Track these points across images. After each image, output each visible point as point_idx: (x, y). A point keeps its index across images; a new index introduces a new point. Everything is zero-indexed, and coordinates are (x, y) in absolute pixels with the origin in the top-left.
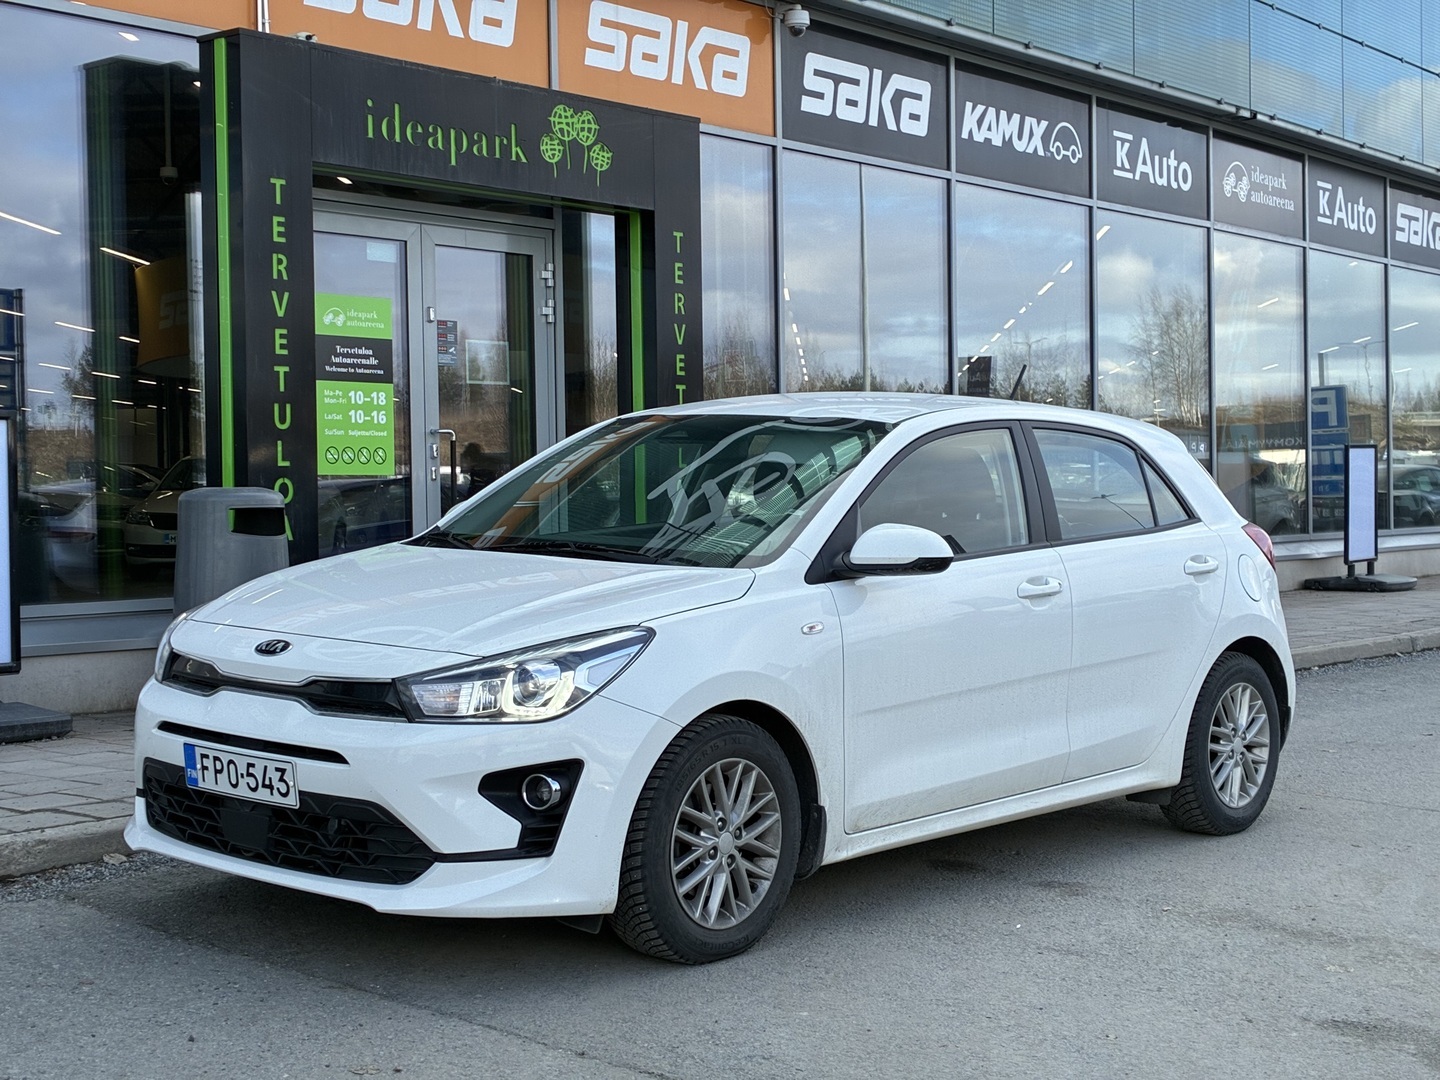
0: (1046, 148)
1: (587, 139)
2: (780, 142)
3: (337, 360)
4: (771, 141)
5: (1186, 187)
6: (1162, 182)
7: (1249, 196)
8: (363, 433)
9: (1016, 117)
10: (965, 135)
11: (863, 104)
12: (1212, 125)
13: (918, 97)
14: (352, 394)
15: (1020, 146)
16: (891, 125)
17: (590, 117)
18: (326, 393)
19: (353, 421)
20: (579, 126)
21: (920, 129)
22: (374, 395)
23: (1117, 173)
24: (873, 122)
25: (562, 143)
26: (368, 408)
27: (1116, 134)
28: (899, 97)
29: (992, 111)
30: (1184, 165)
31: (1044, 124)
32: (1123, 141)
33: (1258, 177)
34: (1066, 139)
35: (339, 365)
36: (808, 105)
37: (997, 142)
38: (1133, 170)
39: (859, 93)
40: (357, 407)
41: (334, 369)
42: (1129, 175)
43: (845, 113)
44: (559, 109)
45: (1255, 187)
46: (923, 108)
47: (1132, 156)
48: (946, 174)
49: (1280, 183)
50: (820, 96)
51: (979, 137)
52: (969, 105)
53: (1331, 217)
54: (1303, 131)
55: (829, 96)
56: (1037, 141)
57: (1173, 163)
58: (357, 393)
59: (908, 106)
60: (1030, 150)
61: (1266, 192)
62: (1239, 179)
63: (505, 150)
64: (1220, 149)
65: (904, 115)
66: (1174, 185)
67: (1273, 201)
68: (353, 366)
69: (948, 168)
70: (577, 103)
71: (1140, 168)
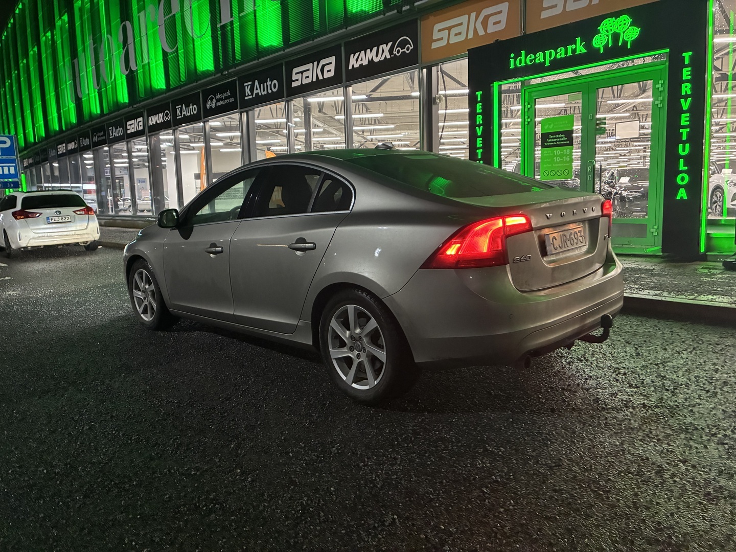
3: (550, 140)
8: (559, 165)
14: (555, 151)
18: (544, 152)
19: (555, 161)
22: (565, 151)
26: (561, 156)
35: (549, 142)
40: (557, 156)
41: (548, 144)
58: (557, 151)
68: (556, 142)
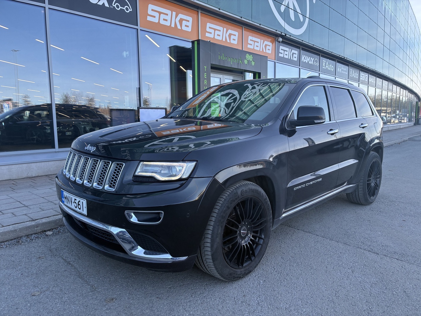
0: (314, 63)
1: (251, 60)
2: (276, 61)
4: (274, 61)
5: (333, 70)
6: (329, 69)
7: (341, 72)
9: (310, 58)
10: (302, 61)
11: (288, 55)
12: (337, 60)
13: (296, 54)
15: (310, 63)
16: (292, 59)
17: (252, 56)
20: (250, 57)
21: (296, 59)
23: (323, 67)
24: (289, 58)
25: (247, 61)
27: (323, 61)
28: (293, 53)
29: (306, 56)
30: (333, 66)
31: (313, 59)
32: (324, 62)
33: (342, 68)
34: (316, 62)
36: (280, 55)
37: (307, 62)
38: (325, 67)
39: (287, 53)
42: (325, 68)
43: (286, 57)
44: (247, 54)
45: (342, 70)
46: (296, 56)
47: (325, 65)
48: (299, 67)
50: (282, 53)
51: (304, 61)
52: (303, 55)
53: (352, 75)
54: (351, 60)
55: (283, 53)
56: (312, 62)
57: (331, 66)
59: (294, 55)
62: (340, 69)
64: (337, 64)
66: (331, 70)
67: (344, 72)
69: (300, 66)
70: (250, 53)
71: (326, 67)
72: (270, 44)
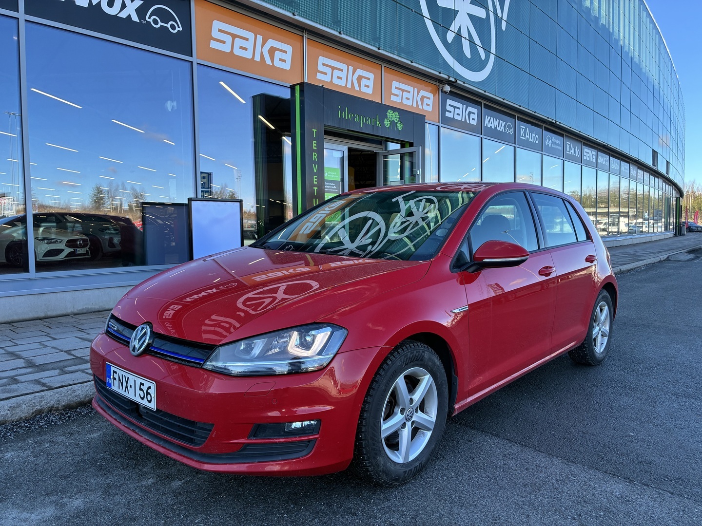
0: (505, 130)
1: (396, 120)
2: (440, 125)
5: (537, 142)
6: (532, 140)
7: (551, 145)
9: (498, 120)
10: (485, 125)
11: (461, 115)
12: (544, 125)
13: (474, 114)
15: (498, 129)
16: (468, 121)
17: (397, 114)
20: (394, 116)
21: (474, 123)
23: (521, 137)
24: (463, 120)
25: (390, 121)
27: (521, 127)
28: (470, 113)
29: (492, 118)
30: (537, 136)
31: (505, 123)
32: (523, 129)
33: (553, 140)
34: (510, 128)
36: (447, 114)
37: (493, 127)
39: (460, 112)
42: (524, 138)
43: (457, 117)
44: (389, 111)
45: (553, 143)
46: (475, 117)
47: (525, 133)
48: (481, 136)
49: (558, 142)
50: (450, 112)
51: (489, 126)
52: (487, 116)
53: (570, 152)
55: (452, 112)
56: (503, 128)
57: (534, 135)
59: (471, 116)
60: (501, 130)
61: (555, 144)
62: (549, 140)
63: (375, 123)
65: (471, 119)
66: (535, 141)
67: (556, 147)
71: (527, 136)
72: (431, 95)
